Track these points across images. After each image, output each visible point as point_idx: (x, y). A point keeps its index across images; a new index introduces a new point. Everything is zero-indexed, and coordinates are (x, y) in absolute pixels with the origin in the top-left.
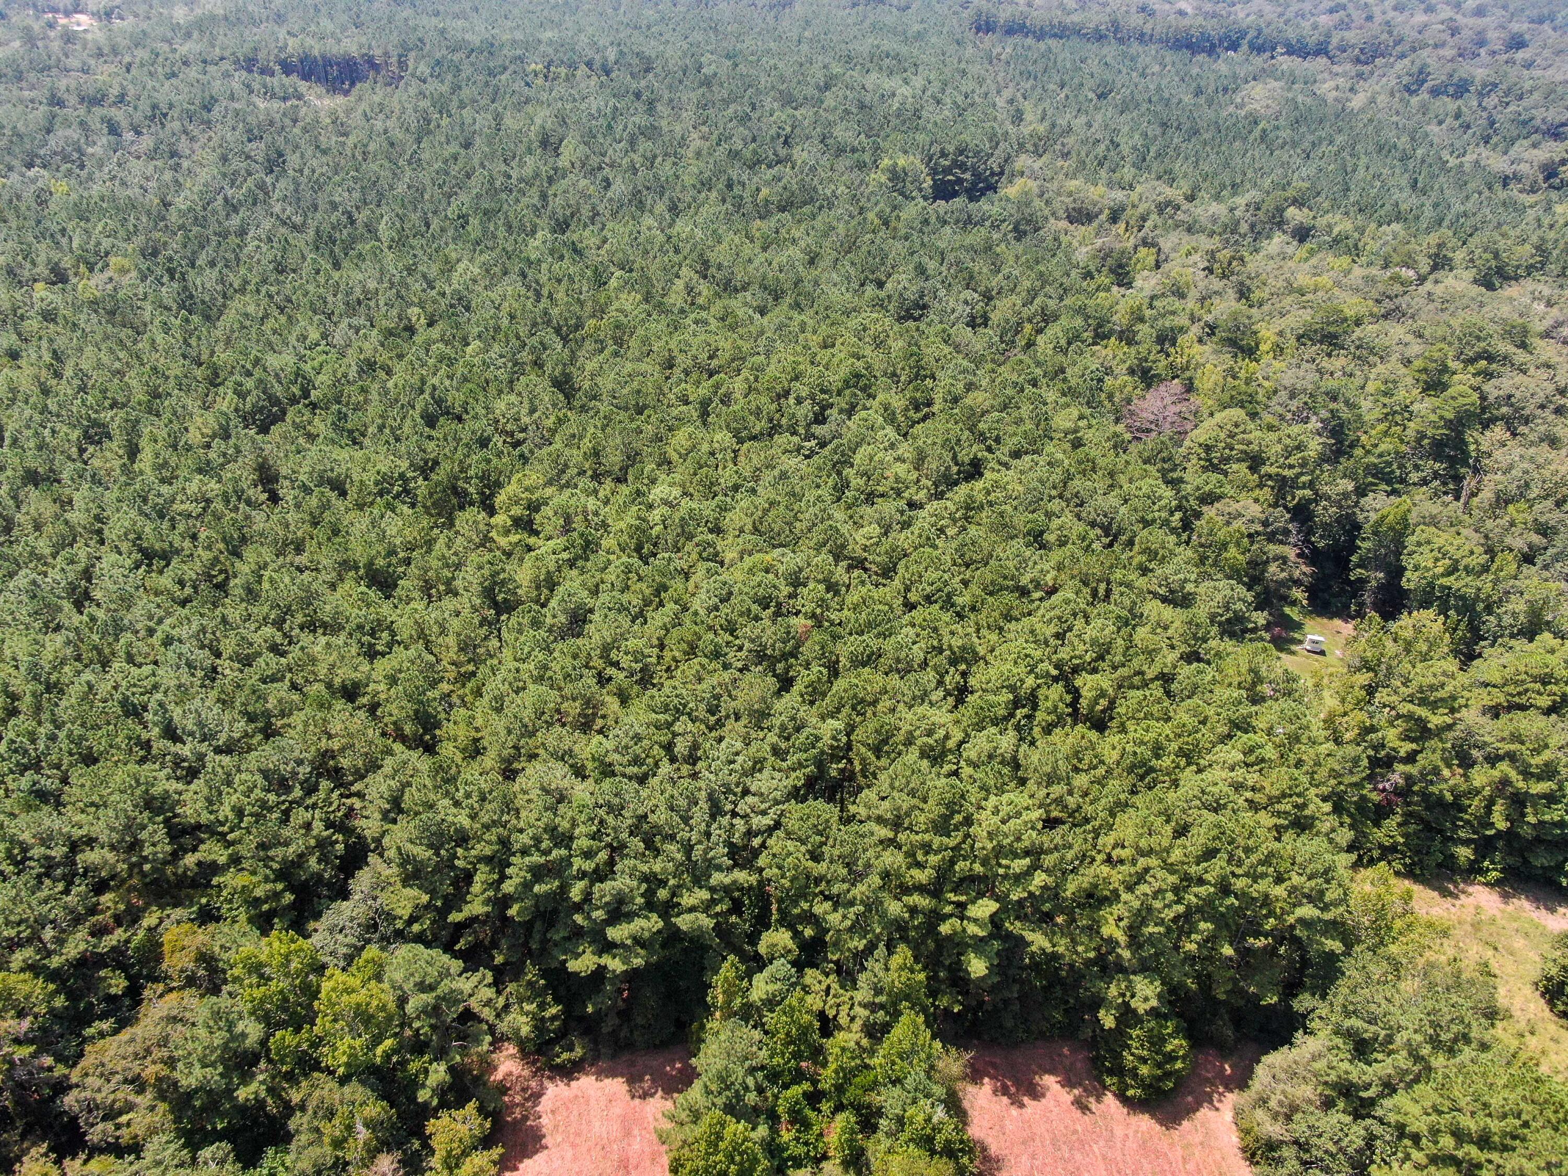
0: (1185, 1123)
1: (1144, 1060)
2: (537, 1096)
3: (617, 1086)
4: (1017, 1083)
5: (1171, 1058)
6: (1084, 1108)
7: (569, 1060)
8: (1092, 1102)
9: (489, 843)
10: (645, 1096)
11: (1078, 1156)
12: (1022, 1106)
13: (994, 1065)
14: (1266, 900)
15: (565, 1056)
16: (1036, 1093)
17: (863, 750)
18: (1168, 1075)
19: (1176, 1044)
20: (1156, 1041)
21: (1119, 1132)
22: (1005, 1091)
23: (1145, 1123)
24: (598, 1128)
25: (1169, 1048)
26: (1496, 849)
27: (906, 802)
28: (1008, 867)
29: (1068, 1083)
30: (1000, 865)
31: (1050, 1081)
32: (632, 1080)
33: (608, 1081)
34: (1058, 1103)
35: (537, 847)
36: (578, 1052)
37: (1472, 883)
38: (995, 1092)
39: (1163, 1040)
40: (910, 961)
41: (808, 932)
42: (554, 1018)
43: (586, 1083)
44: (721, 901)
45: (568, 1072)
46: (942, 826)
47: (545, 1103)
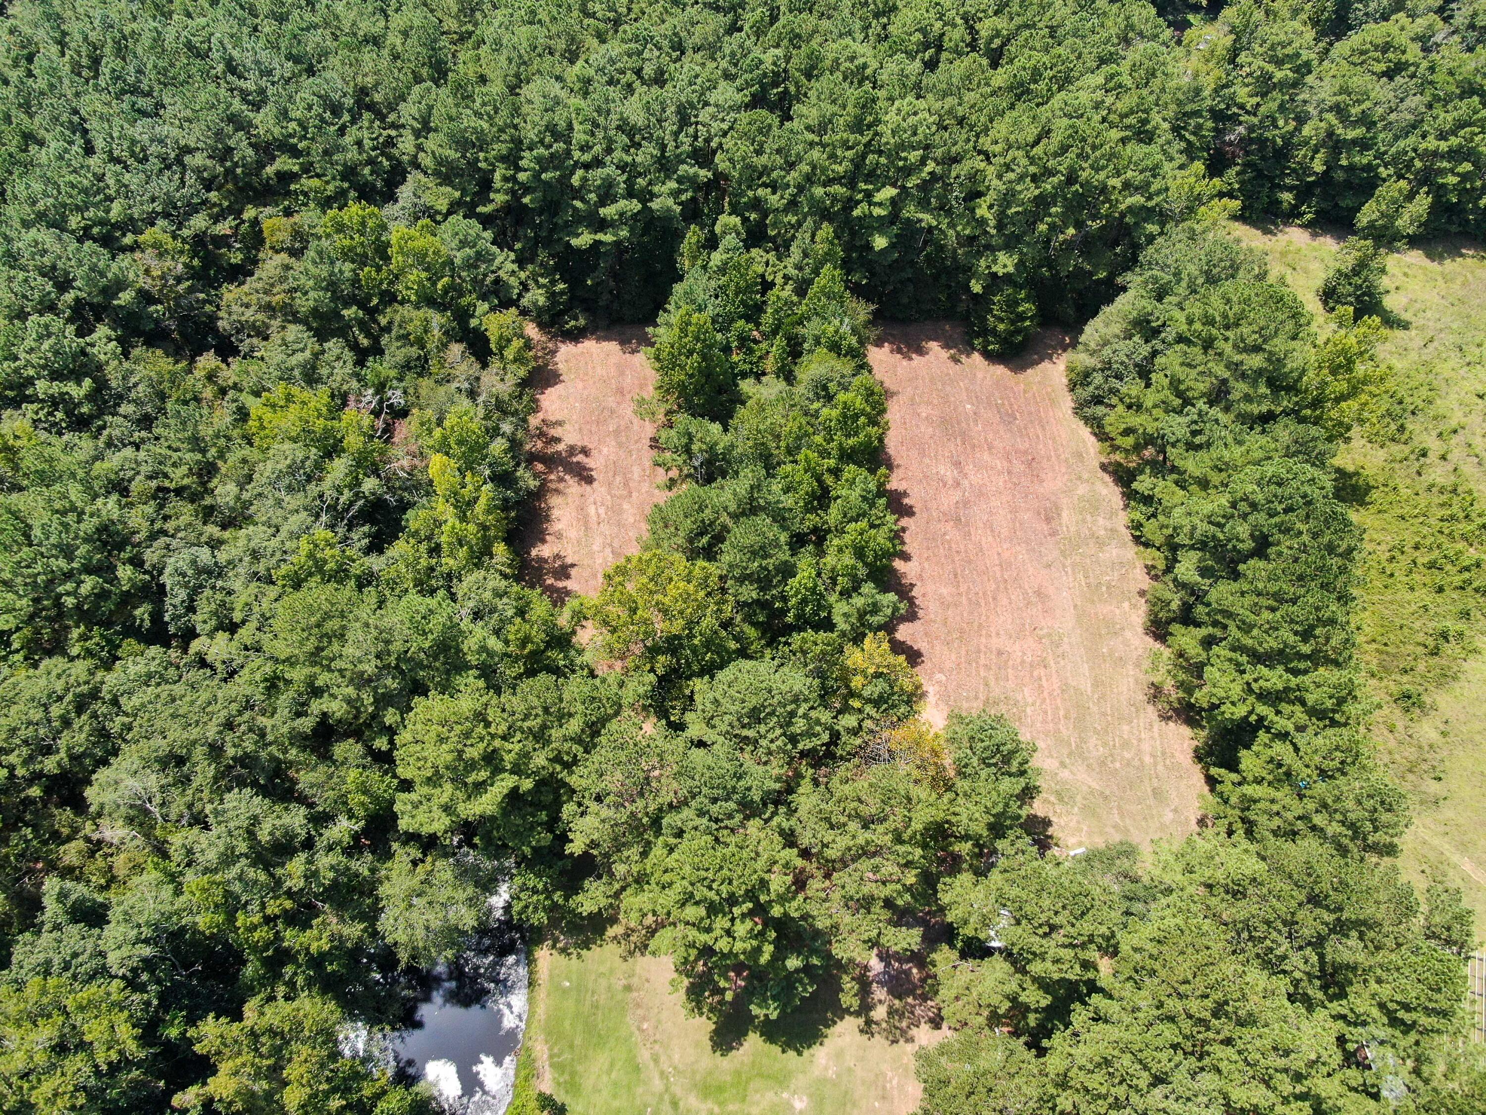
0: (1029, 371)
1: (1001, 320)
2: (554, 352)
3: (612, 347)
4: (909, 347)
5: (1021, 317)
6: (956, 361)
7: (576, 327)
8: (963, 358)
9: (505, 141)
10: (633, 352)
11: (948, 388)
12: (911, 359)
13: (892, 335)
14: (1104, 189)
15: (573, 323)
16: (921, 352)
17: (797, 74)
18: (1018, 331)
19: (1028, 308)
20: (1012, 304)
21: (980, 375)
22: (899, 351)
23: (1000, 370)
24: (600, 371)
25: (1021, 309)
26: (1313, 195)
27: (830, 109)
28: (905, 159)
29: (946, 346)
30: (901, 159)
31: (934, 346)
32: (622, 343)
33: (604, 344)
34: (937, 358)
35: (542, 142)
36: (582, 322)
37: (1290, 225)
38: (892, 351)
39: (1017, 303)
40: (831, 235)
41: (753, 216)
42: (562, 293)
43: (589, 345)
44: (686, 191)
45: (575, 336)
46: (857, 126)
47: (560, 357)
